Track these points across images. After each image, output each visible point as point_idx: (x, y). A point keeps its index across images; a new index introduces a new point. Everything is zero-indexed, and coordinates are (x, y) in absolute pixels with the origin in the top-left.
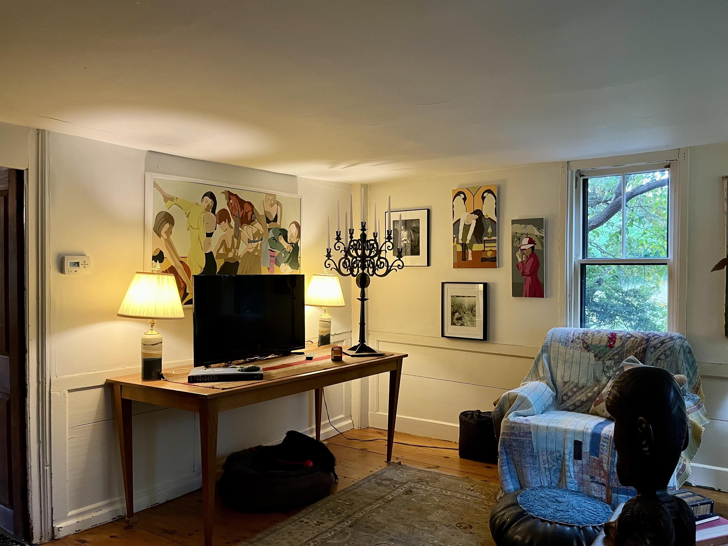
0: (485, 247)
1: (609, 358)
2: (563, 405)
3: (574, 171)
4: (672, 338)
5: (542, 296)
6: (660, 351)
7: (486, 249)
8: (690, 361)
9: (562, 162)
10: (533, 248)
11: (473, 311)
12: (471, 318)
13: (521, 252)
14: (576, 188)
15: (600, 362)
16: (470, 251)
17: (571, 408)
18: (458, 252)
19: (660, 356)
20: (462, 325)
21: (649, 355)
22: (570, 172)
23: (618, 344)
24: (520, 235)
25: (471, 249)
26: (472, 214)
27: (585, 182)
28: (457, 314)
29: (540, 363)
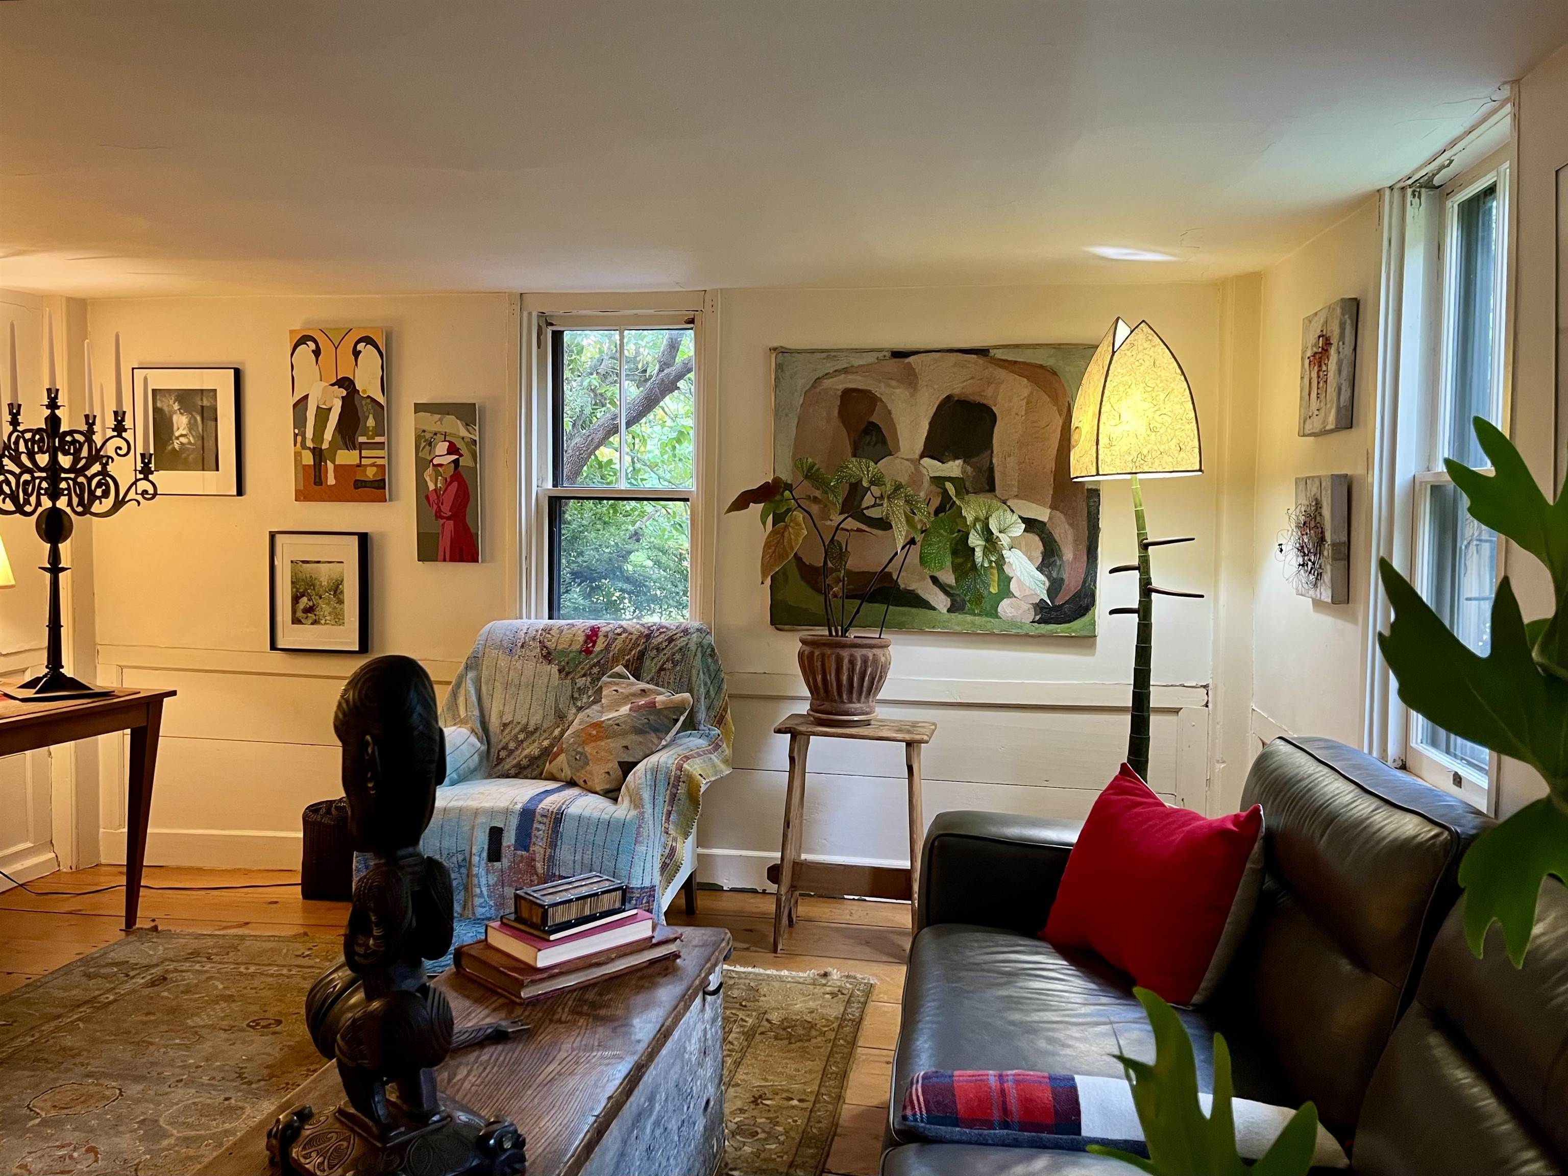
0: (361, 457)
1: (583, 672)
2: (500, 767)
3: (535, 314)
4: (686, 632)
5: (475, 559)
6: (665, 654)
7: (364, 462)
8: (711, 668)
9: (510, 294)
10: (456, 462)
11: (339, 591)
12: (335, 608)
13: (434, 470)
14: (539, 347)
15: (568, 682)
16: (330, 466)
17: (513, 772)
18: (305, 467)
19: (664, 663)
20: (315, 622)
21: (647, 663)
22: (525, 314)
23: (600, 645)
24: (431, 435)
25: (333, 462)
26: (332, 385)
27: (557, 337)
28: (304, 600)
29: (462, 691)
